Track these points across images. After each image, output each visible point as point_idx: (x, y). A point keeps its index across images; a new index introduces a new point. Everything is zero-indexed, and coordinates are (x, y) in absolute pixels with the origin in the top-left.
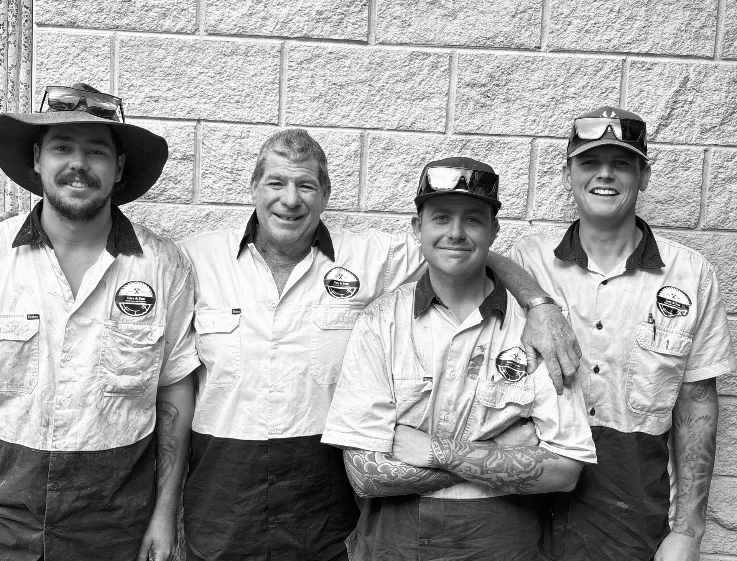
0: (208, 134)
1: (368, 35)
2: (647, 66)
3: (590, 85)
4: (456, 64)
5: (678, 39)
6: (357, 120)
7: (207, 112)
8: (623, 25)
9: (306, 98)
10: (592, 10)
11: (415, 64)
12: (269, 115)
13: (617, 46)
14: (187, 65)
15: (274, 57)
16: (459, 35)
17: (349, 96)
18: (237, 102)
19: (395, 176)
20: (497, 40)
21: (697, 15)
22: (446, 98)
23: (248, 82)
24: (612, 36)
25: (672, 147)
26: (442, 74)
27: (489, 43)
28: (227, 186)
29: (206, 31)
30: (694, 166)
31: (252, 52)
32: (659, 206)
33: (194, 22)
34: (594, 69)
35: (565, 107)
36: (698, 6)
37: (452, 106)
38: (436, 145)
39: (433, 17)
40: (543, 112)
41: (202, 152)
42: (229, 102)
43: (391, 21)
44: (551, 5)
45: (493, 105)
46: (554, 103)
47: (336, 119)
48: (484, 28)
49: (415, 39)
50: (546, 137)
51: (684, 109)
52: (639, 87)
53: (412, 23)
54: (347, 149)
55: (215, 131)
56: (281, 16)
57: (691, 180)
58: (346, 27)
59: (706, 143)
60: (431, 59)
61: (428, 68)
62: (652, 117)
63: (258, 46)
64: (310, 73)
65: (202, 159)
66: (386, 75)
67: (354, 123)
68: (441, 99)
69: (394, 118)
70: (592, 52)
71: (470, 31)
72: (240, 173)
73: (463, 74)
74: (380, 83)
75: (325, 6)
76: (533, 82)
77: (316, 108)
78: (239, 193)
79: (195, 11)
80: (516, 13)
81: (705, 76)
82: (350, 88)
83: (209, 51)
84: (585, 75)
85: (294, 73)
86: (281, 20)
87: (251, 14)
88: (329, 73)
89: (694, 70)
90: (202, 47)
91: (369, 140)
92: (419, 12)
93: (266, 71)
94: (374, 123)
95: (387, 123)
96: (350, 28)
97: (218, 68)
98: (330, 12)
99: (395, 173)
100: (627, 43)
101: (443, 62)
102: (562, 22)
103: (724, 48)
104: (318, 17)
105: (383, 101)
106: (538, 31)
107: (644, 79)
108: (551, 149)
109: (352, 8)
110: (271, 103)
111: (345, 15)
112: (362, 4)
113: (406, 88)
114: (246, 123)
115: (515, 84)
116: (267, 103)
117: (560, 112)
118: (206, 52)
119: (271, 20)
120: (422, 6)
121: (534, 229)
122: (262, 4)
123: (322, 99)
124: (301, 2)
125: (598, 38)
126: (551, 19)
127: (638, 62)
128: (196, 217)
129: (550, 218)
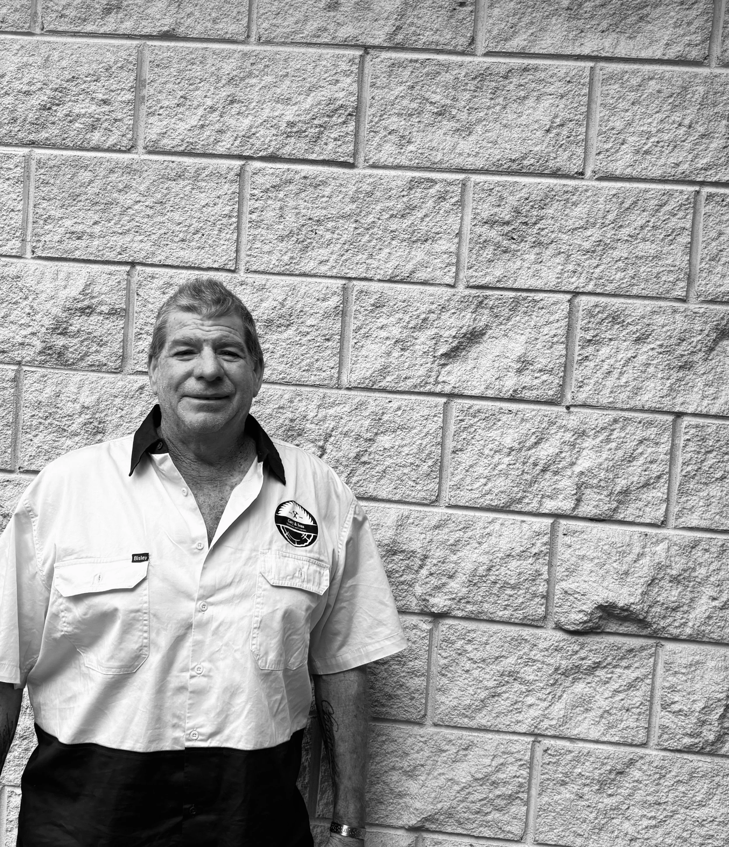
0: (145, 282)
1: (355, 154)
3: (651, 224)
4: (471, 195)
6: (338, 267)
7: (143, 253)
8: (696, 144)
9: (272, 236)
10: (654, 124)
11: (417, 195)
12: (224, 258)
13: (687, 172)
14: (120, 191)
15: (232, 181)
16: (475, 156)
17: (328, 236)
18: (183, 240)
19: (388, 342)
20: (526, 162)
22: (457, 240)
23: (198, 214)
24: (681, 159)
26: (451, 207)
27: (514, 166)
29: (145, 148)
31: (204, 175)
33: (129, 136)
34: (656, 203)
35: (616, 254)
37: (465, 250)
38: (442, 302)
39: (441, 132)
40: (587, 259)
41: (136, 305)
42: (172, 241)
43: (385, 136)
44: (598, 117)
45: (519, 250)
46: (601, 248)
47: (312, 264)
48: (509, 147)
49: (417, 161)
50: (590, 294)
52: (718, 228)
53: (413, 140)
54: (326, 304)
55: (153, 278)
56: (240, 129)
58: (326, 144)
60: (437, 187)
61: (433, 199)
63: (211, 167)
64: (279, 204)
65: (136, 315)
66: (378, 208)
67: (335, 271)
68: (450, 240)
69: (387, 265)
70: (653, 180)
71: (489, 151)
73: (480, 207)
74: (370, 219)
75: (298, 115)
77: (285, 250)
79: (131, 122)
80: (551, 127)
82: (330, 225)
83: (148, 173)
84: (644, 211)
85: (257, 204)
86: (241, 134)
87: (203, 126)
88: (303, 204)
90: (139, 168)
91: (355, 293)
92: (422, 126)
93: (221, 201)
94: (360, 272)
95: (378, 271)
96: (330, 146)
97: (159, 196)
98: (305, 123)
99: (387, 338)
100: (701, 169)
101: (453, 192)
102: (612, 140)
104: (289, 130)
105: (374, 242)
106: (580, 151)
108: (597, 310)
109: (334, 118)
110: (226, 243)
111: (325, 128)
112: (346, 113)
113: (403, 226)
114: (194, 268)
115: (549, 221)
116: (222, 242)
117: (609, 259)
118: (145, 175)
119: (229, 134)
120: (426, 118)
121: (572, 417)
122: (217, 113)
123: (293, 239)
124: (267, 111)
125: (663, 161)
126: (599, 135)
127: (717, 195)
128: (126, 390)
129: (594, 403)
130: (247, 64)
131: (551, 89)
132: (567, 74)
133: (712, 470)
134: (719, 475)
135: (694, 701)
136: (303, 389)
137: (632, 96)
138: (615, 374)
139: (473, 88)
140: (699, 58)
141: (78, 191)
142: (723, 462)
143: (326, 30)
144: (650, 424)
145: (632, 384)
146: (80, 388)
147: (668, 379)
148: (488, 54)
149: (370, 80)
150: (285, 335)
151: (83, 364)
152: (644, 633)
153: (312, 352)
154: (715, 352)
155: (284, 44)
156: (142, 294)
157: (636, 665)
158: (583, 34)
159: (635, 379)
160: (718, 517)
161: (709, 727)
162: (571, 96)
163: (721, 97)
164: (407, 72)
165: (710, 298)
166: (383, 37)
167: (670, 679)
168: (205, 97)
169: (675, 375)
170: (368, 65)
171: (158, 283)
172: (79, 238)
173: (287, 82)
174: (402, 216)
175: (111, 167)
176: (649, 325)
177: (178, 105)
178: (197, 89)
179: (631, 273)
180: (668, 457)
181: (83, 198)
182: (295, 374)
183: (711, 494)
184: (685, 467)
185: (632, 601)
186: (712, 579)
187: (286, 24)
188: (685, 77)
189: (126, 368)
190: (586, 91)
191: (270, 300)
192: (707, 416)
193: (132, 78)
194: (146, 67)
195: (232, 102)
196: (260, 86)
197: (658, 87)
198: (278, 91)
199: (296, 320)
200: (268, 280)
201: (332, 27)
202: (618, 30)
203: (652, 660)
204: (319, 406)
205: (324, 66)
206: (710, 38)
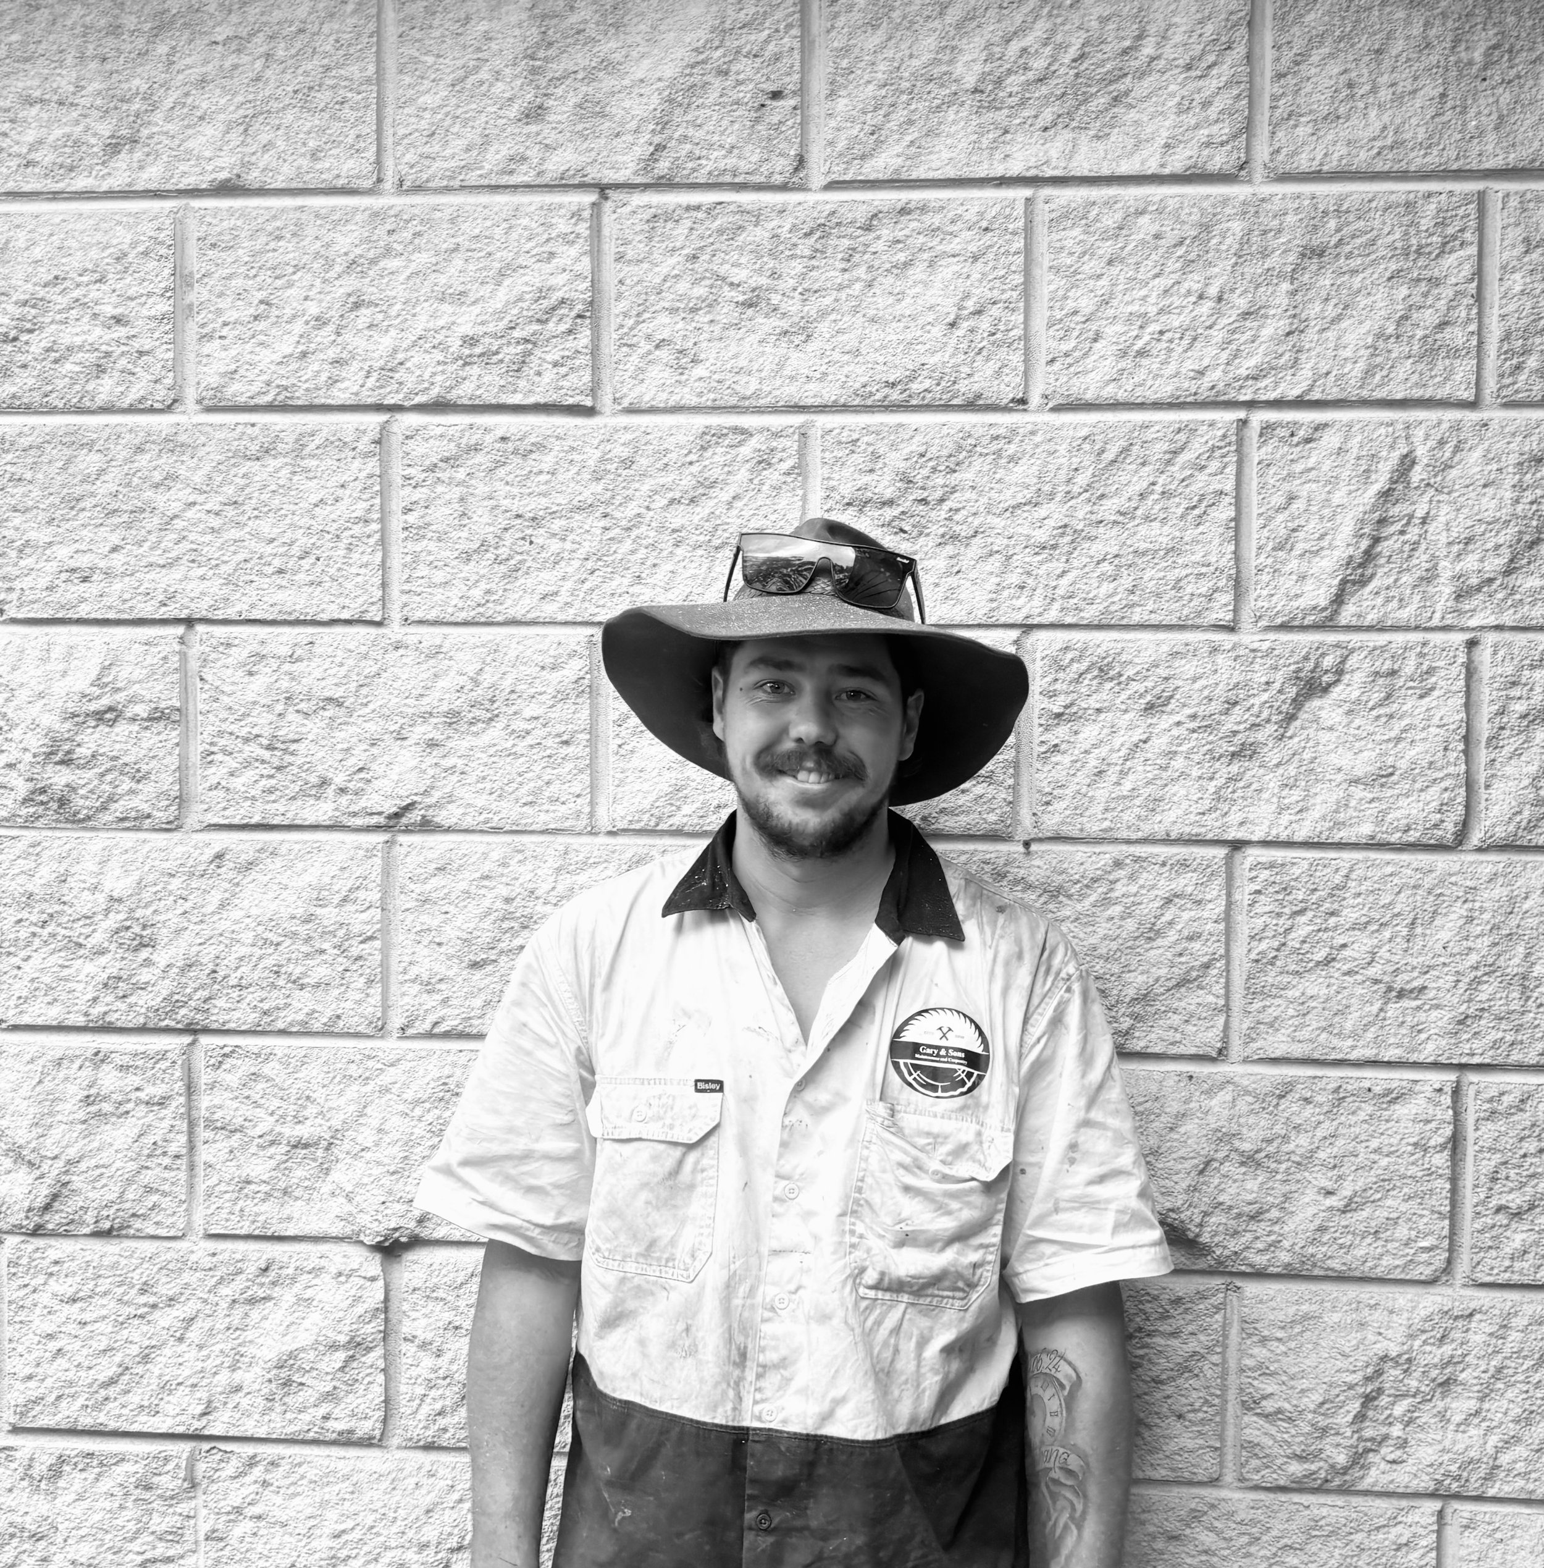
0: (213, 656)
1: (594, 391)
2: (1302, 433)
3: (1158, 488)
4: (818, 453)
5: (1379, 360)
6: (576, 604)
7: (207, 601)
8: (1234, 332)
9: (448, 553)
10: (1152, 299)
11: (716, 458)
12: (360, 600)
13: (1221, 385)
14: (157, 486)
16: (821, 380)
17: (555, 546)
18: (281, 571)
20: (915, 387)
21: (1425, 295)
23: (305, 521)
24: (1205, 363)
25: (1381, 639)
26: (783, 478)
27: (895, 396)
28: (264, 782)
29: (199, 402)
30: (1441, 683)
31: (312, 446)
32: (1358, 792)
33: (168, 381)
34: (1166, 447)
35: (1097, 549)
36: (1427, 274)
39: (754, 338)
40: (1041, 563)
41: (200, 700)
42: (260, 573)
43: (649, 353)
44: (1047, 292)
46: (1068, 539)
47: (528, 601)
48: (881, 359)
49: (712, 396)
50: (1053, 626)
51: (1407, 537)
52: (1286, 487)
54: (556, 676)
55: (229, 645)
56: (376, 355)
57: (1436, 721)
58: (539, 374)
59: (1473, 623)
60: (754, 442)
61: (748, 466)
62: (1324, 563)
63: (325, 430)
64: (457, 492)
65: (200, 718)
66: (645, 488)
67: (572, 611)
70: (1157, 406)
71: (846, 370)
72: (293, 747)
73: (836, 476)
74: (632, 509)
75: (483, 323)
76: (1013, 489)
77: (474, 577)
78: (293, 798)
79: (170, 355)
80: (958, 317)
81: (1457, 449)
82: (557, 525)
83: (207, 449)
84: (1143, 464)
85: (419, 494)
86: (377, 365)
87: (304, 355)
88: (503, 490)
89: (1427, 437)
90: (190, 441)
92: (717, 329)
93: (348, 492)
96: (549, 376)
97: (229, 491)
98: (495, 336)
100: (1247, 378)
101: (784, 450)
102: (1076, 333)
103: (1502, 376)
104: (467, 352)
105: (642, 553)
106: (1016, 359)
107: (1298, 467)
108: (1070, 655)
109: (551, 325)
110: (363, 571)
111: (535, 344)
112: (573, 314)
113: (696, 519)
114: (304, 623)
115: (968, 495)
116: (354, 570)
117: (1085, 560)
118: (201, 452)
119: (355, 365)
120: (726, 313)
121: (1037, 862)
122: (331, 328)
123: (489, 555)
124: (423, 318)
125: (1171, 369)
126: (1049, 326)
127: (1279, 424)
128: (191, 862)
129: (1076, 833)
130: (381, 231)
131: (954, 246)
132: (981, 214)
133: (1306, 946)
134: (1320, 955)
135: (1303, 1391)
136: (526, 839)
137: (1107, 248)
138: (1112, 775)
139: (807, 252)
140: (1229, 168)
141: (78, 491)
142: (1326, 930)
143: (524, 159)
144: (1184, 865)
145: (1145, 792)
146: (103, 863)
147: (1211, 779)
148: (833, 186)
149: (614, 250)
150: (486, 739)
151: (106, 817)
152: (1201, 1264)
153: (537, 768)
154: (1297, 723)
155: (448, 190)
156: (208, 677)
157: (1190, 1328)
158: (1009, 137)
159: (1148, 783)
160: (1324, 1035)
161: (1338, 1439)
162: (991, 256)
163: (1275, 237)
164: (682, 229)
165: (1279, 621)
166: (632, 166)
167: (1256, 1351)
168: (306, 298)
169: (1224, 770)
170: (608, 219)
171: (238, 654)
172: (85, 580)
173: (458, 262)
174: (692, 501)
175: (137, 441)
176: (1166, 679)
177: (256, 318)
178: (290, 285)
179: (1126, 582)
180: (1222, 926)
181: (87, 503)
182: (508, 812)
183: (1309, 993)
184: (1254, 944)
185: (1168, 1205)
186: (1322, 1155)
187: (448, 152)
188: (1205, 205)
189: (189, 821)
190: (1019, 244)
191: (452, 673)
192: (1289, 844)
193: (167, 272)
194: (192, 249)
195: (357, 306)
196: (408, 272)
197: (1154, 228)
198: (442, 280)
199: (504, 709)
200: (445, 637)
201: (534, 153)
202: (1074, 124)
203: (1218, 1317)
204: (558, 870)
205: (525, 228)
206: (1248, 128)
